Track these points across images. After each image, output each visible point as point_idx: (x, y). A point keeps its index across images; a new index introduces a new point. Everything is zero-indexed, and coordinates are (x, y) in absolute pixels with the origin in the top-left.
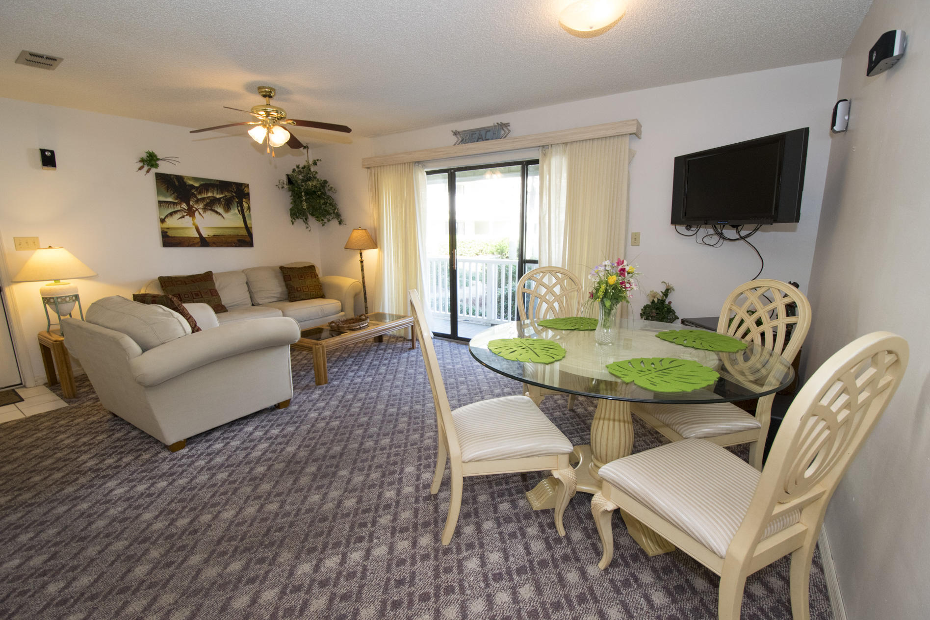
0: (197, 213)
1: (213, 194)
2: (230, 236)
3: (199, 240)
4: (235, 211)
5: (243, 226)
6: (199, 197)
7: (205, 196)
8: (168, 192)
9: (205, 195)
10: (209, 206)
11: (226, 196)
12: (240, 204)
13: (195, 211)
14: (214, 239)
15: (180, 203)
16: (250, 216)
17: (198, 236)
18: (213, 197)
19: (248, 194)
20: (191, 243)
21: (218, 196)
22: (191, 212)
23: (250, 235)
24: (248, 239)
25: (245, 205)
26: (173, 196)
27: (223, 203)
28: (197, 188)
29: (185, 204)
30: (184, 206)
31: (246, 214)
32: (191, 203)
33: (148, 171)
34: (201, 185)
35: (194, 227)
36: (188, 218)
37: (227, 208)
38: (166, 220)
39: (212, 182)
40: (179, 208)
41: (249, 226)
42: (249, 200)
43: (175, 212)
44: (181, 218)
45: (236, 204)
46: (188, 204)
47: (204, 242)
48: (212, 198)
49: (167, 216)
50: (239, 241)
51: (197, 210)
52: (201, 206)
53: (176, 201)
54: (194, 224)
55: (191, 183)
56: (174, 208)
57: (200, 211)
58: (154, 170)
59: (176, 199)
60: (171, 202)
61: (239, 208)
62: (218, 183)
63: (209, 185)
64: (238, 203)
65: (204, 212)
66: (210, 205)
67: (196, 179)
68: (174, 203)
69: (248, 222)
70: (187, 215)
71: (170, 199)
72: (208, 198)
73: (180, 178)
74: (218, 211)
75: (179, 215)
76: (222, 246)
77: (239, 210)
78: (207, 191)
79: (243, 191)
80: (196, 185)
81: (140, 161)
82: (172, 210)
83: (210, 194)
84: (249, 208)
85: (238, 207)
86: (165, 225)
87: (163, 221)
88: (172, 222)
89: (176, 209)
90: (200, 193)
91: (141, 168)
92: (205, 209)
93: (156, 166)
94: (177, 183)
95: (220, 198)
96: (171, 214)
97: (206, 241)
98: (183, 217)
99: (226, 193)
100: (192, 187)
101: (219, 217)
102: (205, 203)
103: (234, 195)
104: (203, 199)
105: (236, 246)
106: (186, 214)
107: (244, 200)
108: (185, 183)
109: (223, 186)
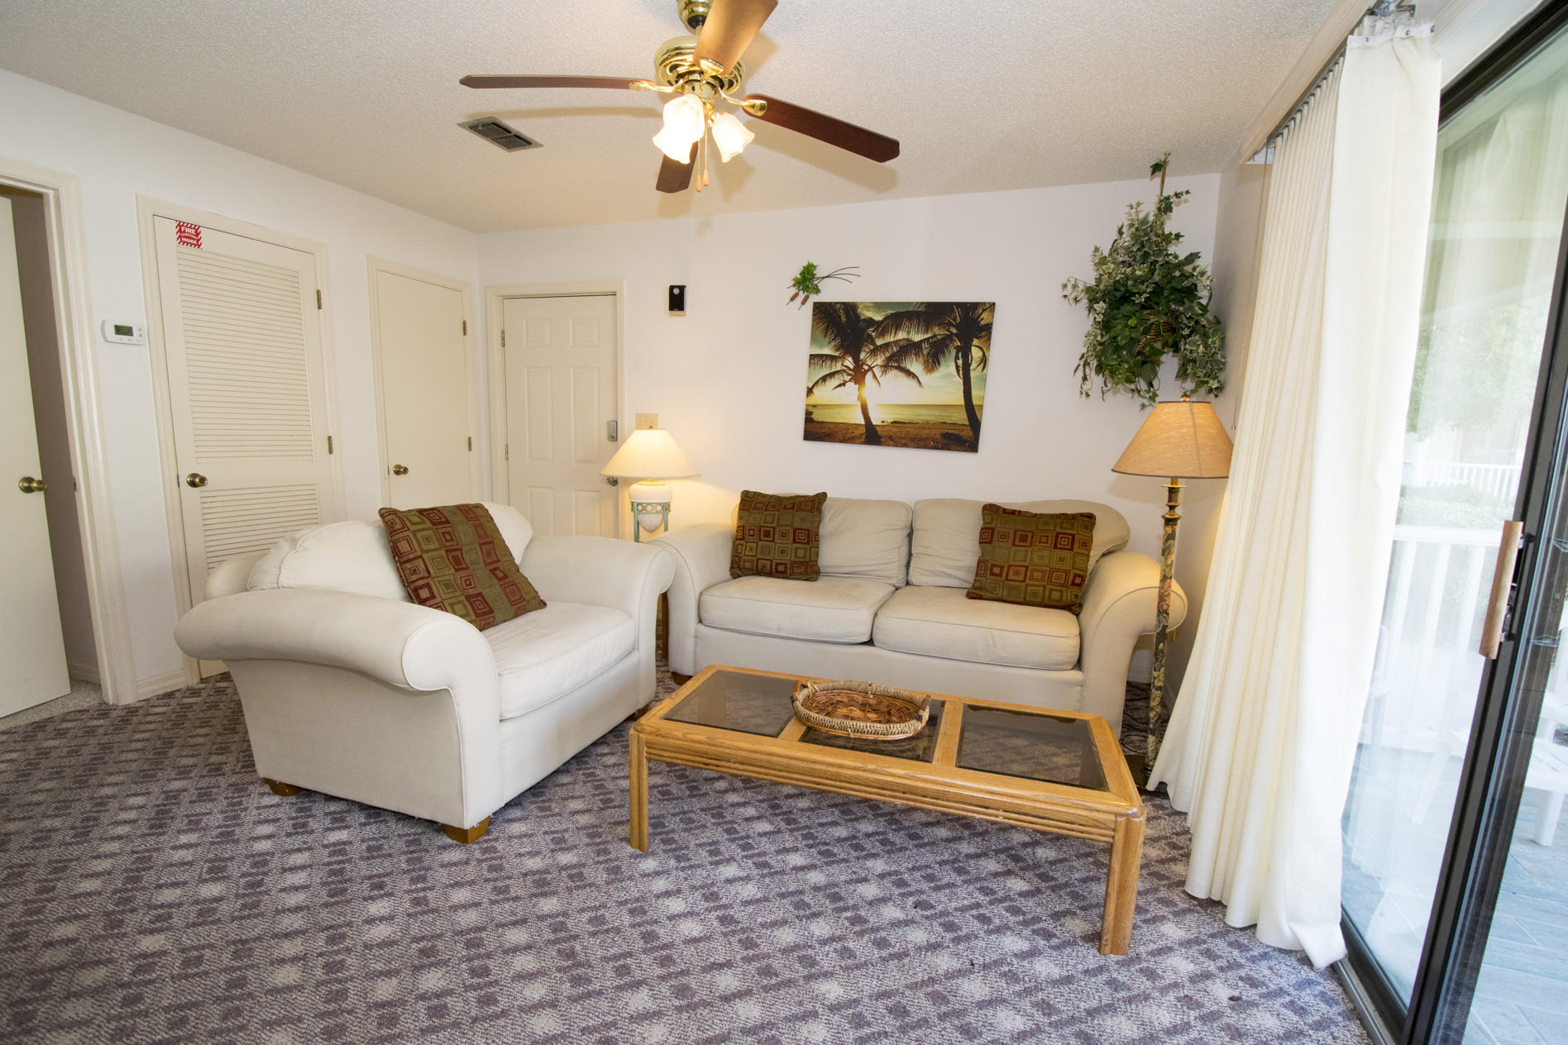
0: (869, 376)
1: (909, 333)
2: (926, 425)
3: (863, 430)
4: (948, 368)
5: (962, 402)
6: (879, 342)
7: (892, 339)
8: (825, 336)
9: (890, 338)
10: (895, 361)
11: (935, 336)
12: (965, 352)
13: (866, 372)
14: (894, 429)
15: (842, 357)
16: (984, 380)
17: (863, 422)
18: (907, 340)
19: (988, 328)
20: (848, 436)
21: (917, 338)
22: (858, 374)
23: (975, 423)
24: (967, 433)
25: (976, 353)
26: (833, 344)
27: (925, 352)
28: (879, 323)
29: (850, 359)
30: (849, 362)
31: (972, 374)
32: (863, 355)
33: (803, 303)
34: (886, 318)
35: (859, 403)
36: (851, 386)
37: (933, 361)
38: (814, 390)
39: (910, 309)
40: (839, 367)
41: (975, 402)
42: (989, 339)
43: (831, 375)
44: (840, 386)
45: (954, 352)
46: (856, 360)
47: (872, 435)
48: (905, 343)
49: (816, 383)
50: (946, 436)
51: (871, 368)
52: (880, 360)
53: (837, 354)
54: (859, 398)
55: (869, 314)
56: (831, 366)
57: (877, 371)
58: (814, 298)
59: (837, 350)
60: (827, 356)
61: (960, 362)
62: (922, 309)
63: (901, 315)
64: (958, 349)
65: (884, 372)
66: (896, 359)
67: (879, 306)
68: (833, 358)
69: (975, 393)
70: (850, 380)
71: (827, 351)
72: (895, 342)
73: (850, 308)
74: (912, 370)
75: (836, 381)
76: (905, 445)
77: (957, 367)
78: (898, 327)
79: (976, 321)
80: (878, 317)
81: (794, 285)
82: (827, 371)
83: (901, 335)
84: (984, 361)
85: (957, 358)
86: (814, 399)
87: (810, 391)
88: (826, 394)
89: (834, 370)
90: (882, 334)
91: (792, 299)
92: (886, 367)
93: (817, 290)
94: (843, 318)
95: (921, 341)
96: (824, 379)
97: (876, 431)
98: (843, 384)
99: (937, 330)
100: (870, 322)
101: (912, 382)
102: (888, 355)
103: (954, 331)
104: (887, 345)
105: (935, 448)
106: (849, 377)
107: (975, 342)
108: (857, 316)
109: (932, 313)
